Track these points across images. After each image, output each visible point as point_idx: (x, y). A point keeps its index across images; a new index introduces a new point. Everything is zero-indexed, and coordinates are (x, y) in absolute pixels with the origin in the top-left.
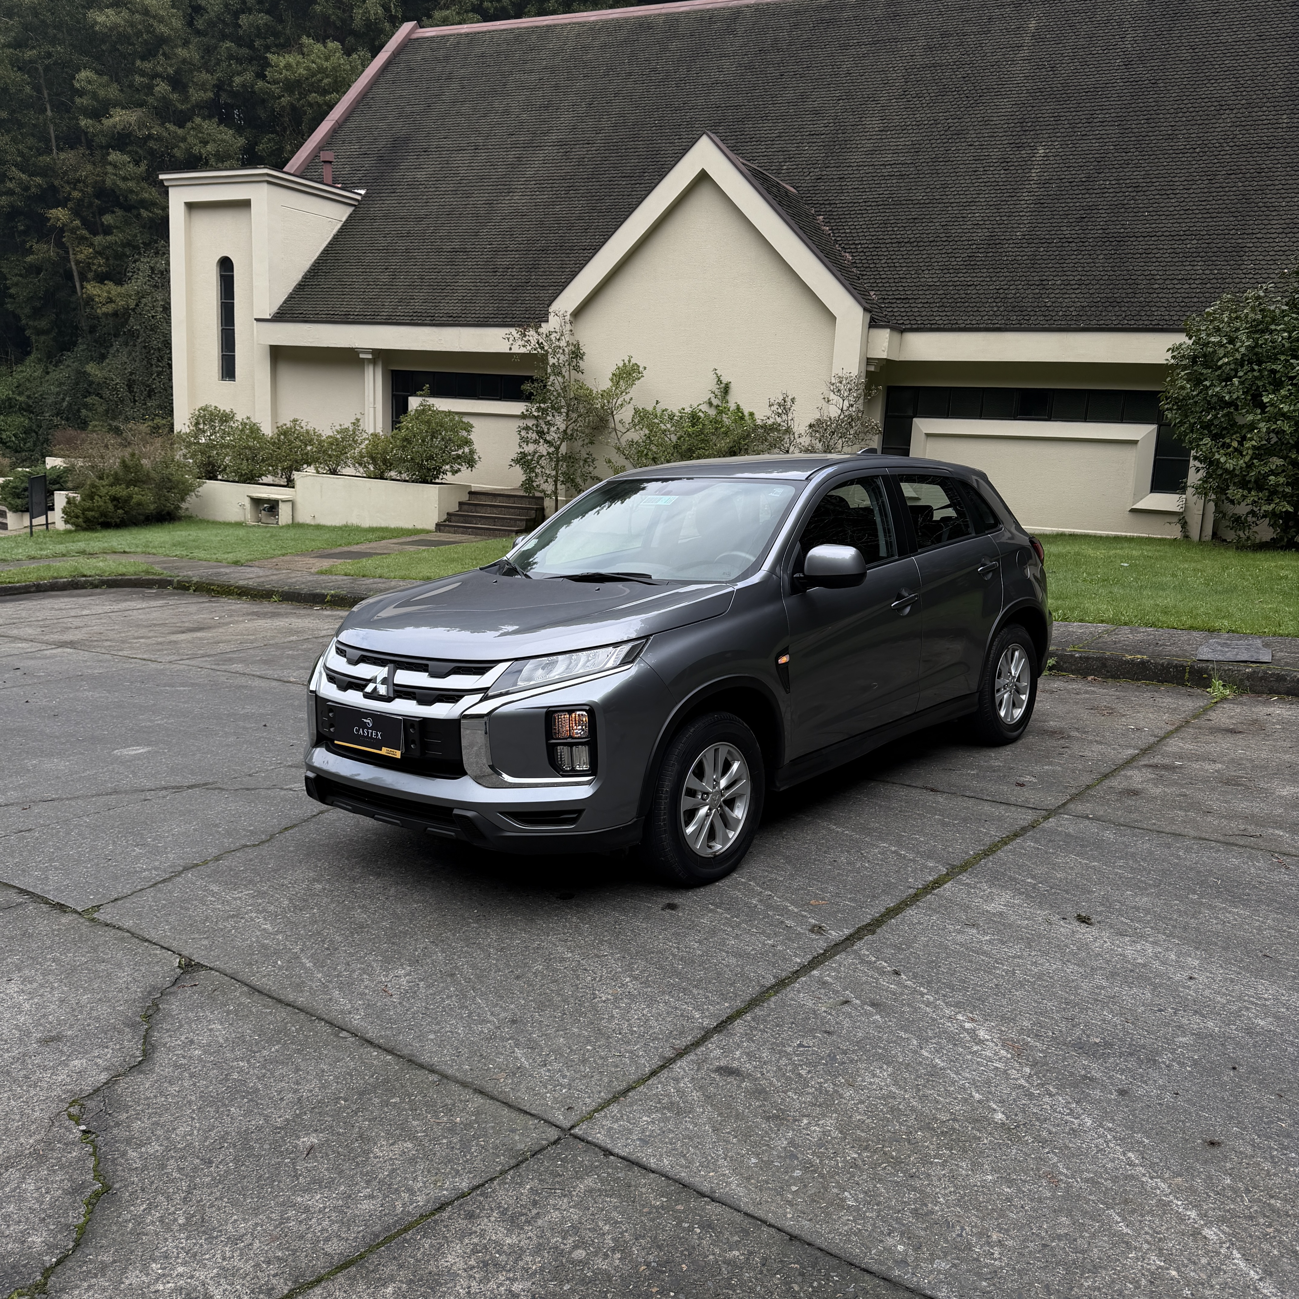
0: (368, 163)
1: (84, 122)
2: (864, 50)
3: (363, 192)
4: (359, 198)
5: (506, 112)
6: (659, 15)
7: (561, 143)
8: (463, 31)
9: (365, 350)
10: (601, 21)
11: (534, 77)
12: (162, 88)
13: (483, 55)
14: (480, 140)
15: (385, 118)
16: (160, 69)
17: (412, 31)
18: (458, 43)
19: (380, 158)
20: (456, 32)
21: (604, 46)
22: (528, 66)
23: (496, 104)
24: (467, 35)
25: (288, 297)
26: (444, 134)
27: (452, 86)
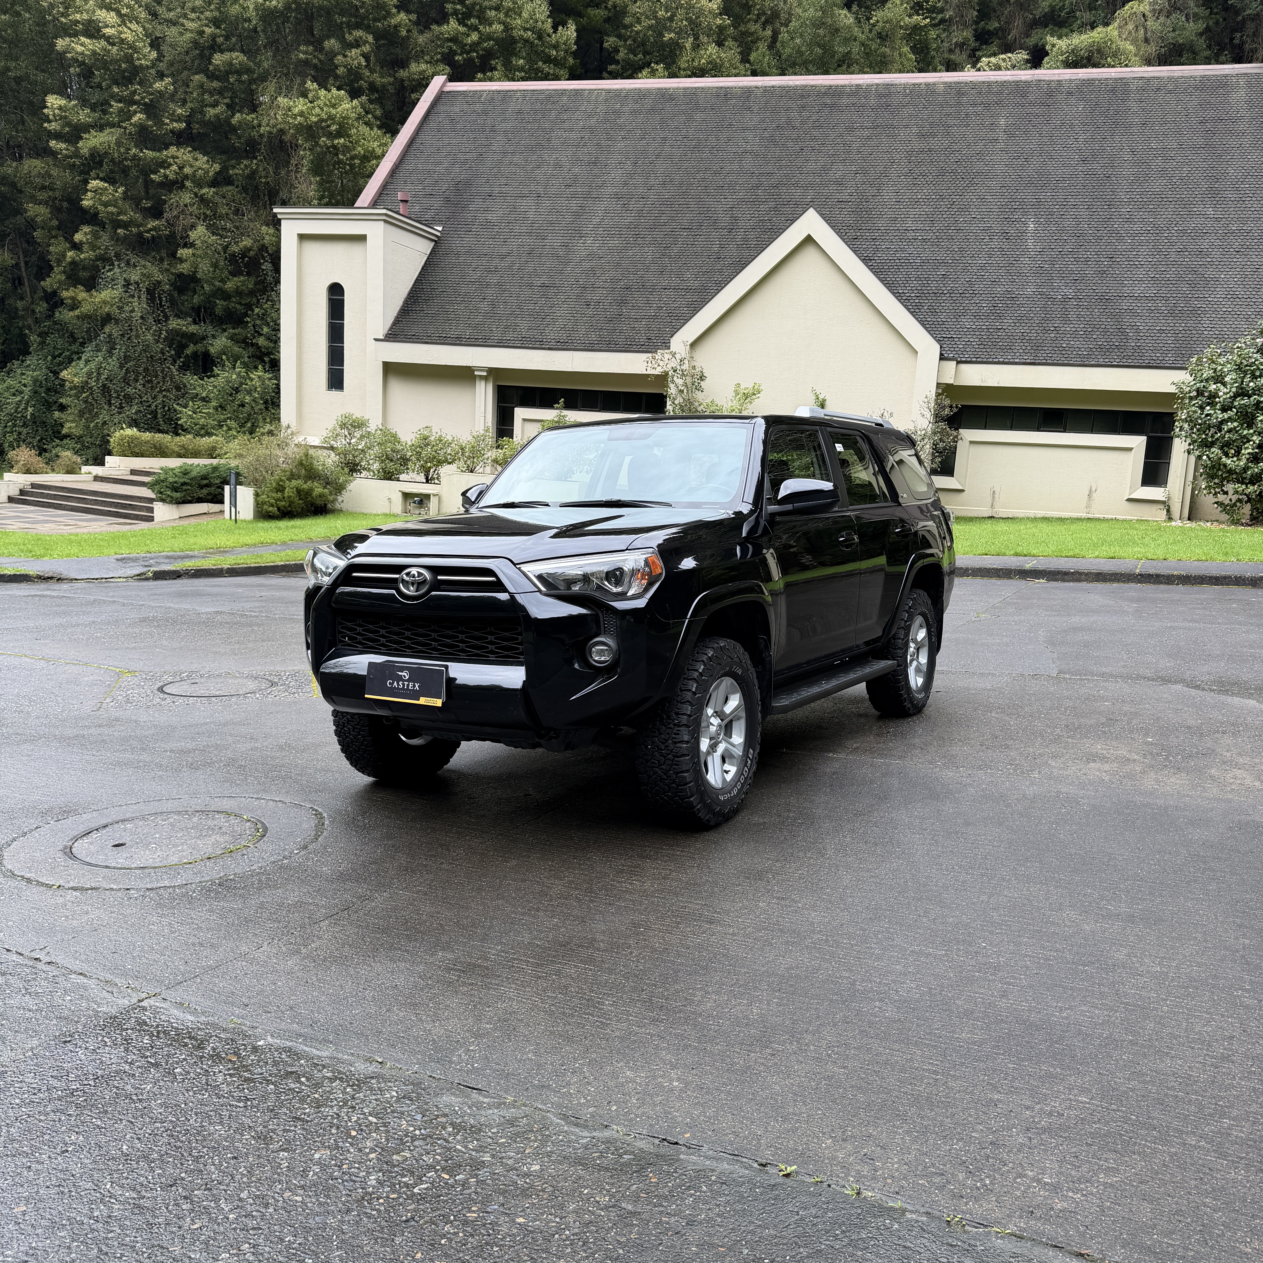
0: (437, 203)
2: (867, 133)
3: (440, 229)
4: (439, 234)
5: (558, 165)
7: (617, 197)
8: (494, 88)
9: (481, 369)
10: (625, 89)
11: (573, 135)
13: (520, 112)
14: (541, 190)
15: (440, 163)
16: (136, 97)
17: (444, 85)
18: (493, 99)
19: (447, 200)
21: (634, 112)
22: (566, 125)
23: (546, 157)
24: (499, 92)
25: (394, 320)
26: (503, 181)
27: (498, 138)
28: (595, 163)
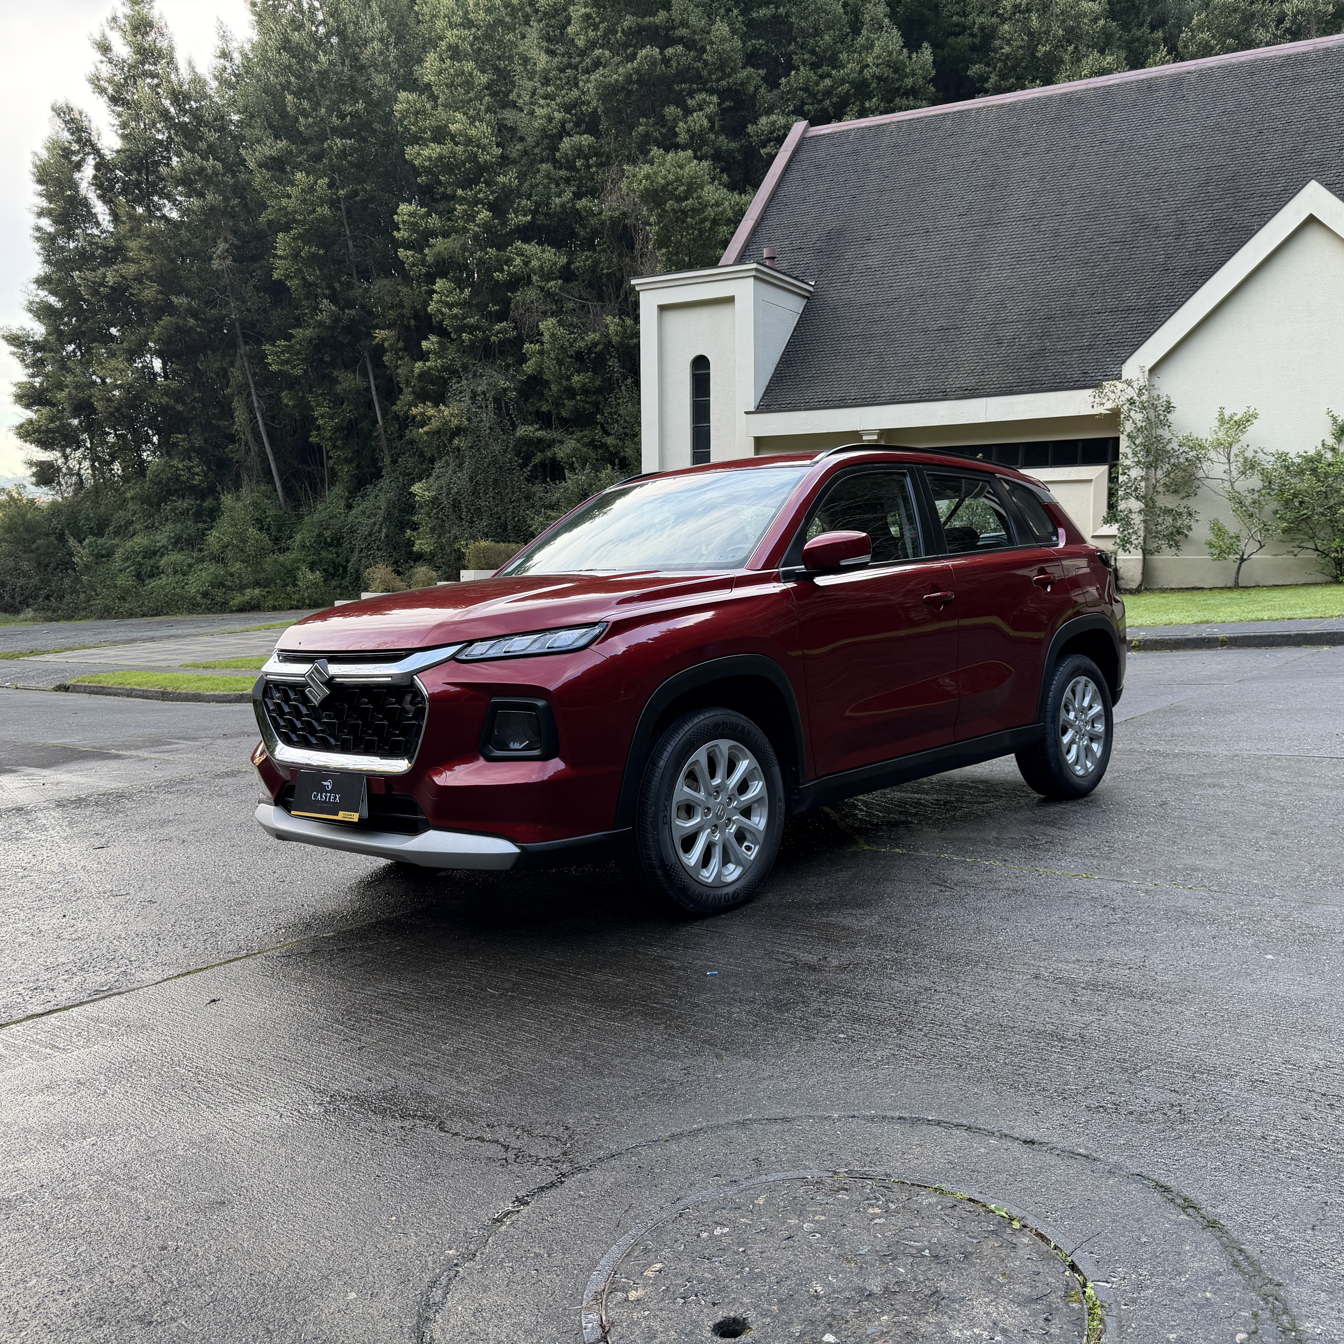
0: (807, 256)
1: (402, 253)
3: (814, 283)
4: (811, 289)
6: (1086, 90)
7: (1025, 218)
8: (863, 125)
9: (870, 432)
10: (1020, 101)
12: (484, 215)
14: (929, 224)
15: (807, 213)
16: (481, 196)
17: (805, 131)
18: (863, 136)
19: (819, 251)
20: (854, 126)
24: (869, 128)
25: (767, 389)
26: (882, 222)
27: (873, 177)
28: (992, 186)
